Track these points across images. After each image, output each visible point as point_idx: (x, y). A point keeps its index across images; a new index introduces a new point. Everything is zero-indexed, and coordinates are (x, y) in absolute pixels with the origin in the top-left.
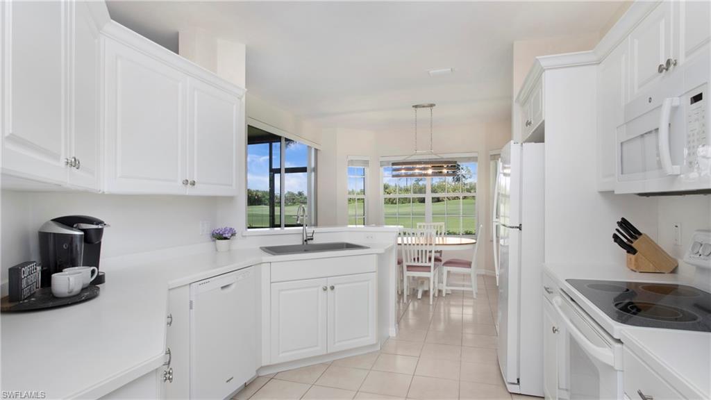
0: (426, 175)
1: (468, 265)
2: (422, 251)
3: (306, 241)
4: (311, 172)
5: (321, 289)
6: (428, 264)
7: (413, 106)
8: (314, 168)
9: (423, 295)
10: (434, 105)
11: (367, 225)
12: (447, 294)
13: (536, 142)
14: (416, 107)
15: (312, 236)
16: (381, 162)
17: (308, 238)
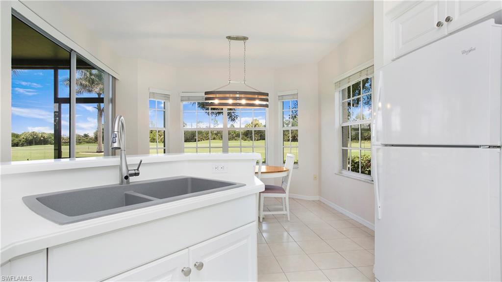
0: (240, 105)
3: (126, 178)
4: (109, 104)
7: (227, 37)
8: (112, 99)
10: (247, 39)
11: (169, 152)
14: (229, 38)
15: (138, 170)
16: (182, 97)
17: (130, 172)
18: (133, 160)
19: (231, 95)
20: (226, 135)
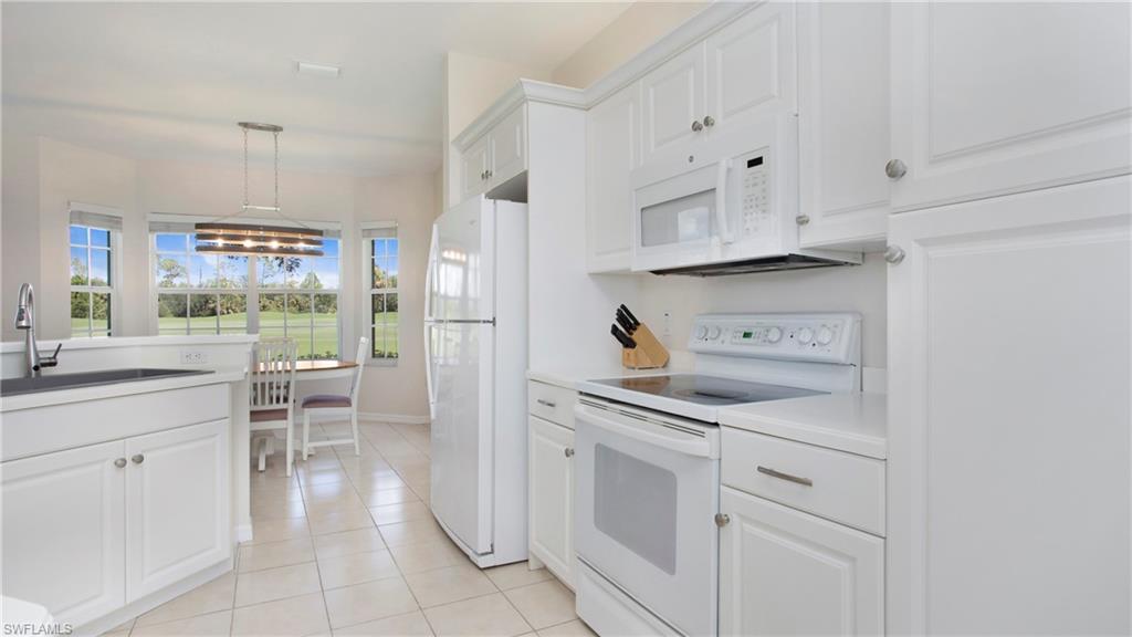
0: (268, 250)
1: (346, 402)
2: (263, 385)
3: (36, 368)
5: (109, 464)
6: (282, 405)
7: (240, 124)
9: (267, 465)
10: (281, 129)
12: (309, 456)
13: (513, 200)
14: (245, 125)
15: (55, 357)
16: (151, 223)
17: (43, 361)
18: (46, 346)
19: (250, 233)
20: (253, 303)
